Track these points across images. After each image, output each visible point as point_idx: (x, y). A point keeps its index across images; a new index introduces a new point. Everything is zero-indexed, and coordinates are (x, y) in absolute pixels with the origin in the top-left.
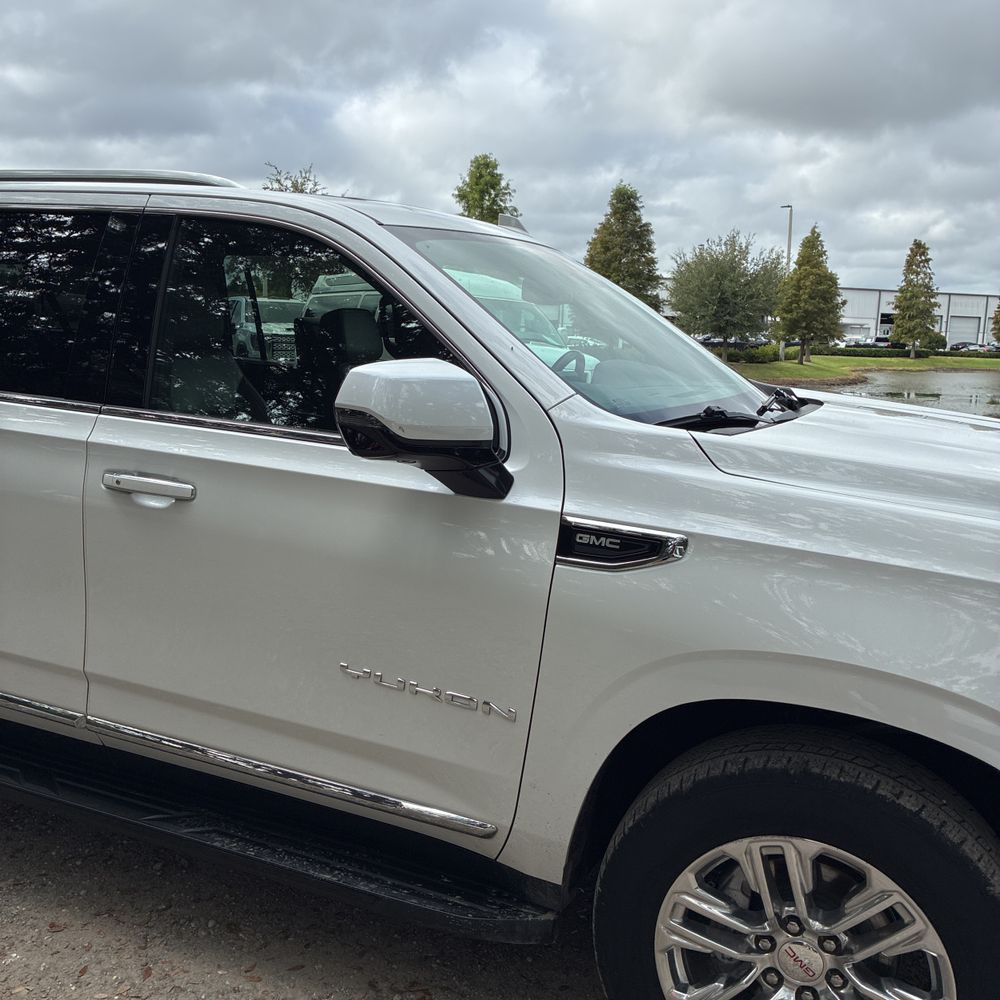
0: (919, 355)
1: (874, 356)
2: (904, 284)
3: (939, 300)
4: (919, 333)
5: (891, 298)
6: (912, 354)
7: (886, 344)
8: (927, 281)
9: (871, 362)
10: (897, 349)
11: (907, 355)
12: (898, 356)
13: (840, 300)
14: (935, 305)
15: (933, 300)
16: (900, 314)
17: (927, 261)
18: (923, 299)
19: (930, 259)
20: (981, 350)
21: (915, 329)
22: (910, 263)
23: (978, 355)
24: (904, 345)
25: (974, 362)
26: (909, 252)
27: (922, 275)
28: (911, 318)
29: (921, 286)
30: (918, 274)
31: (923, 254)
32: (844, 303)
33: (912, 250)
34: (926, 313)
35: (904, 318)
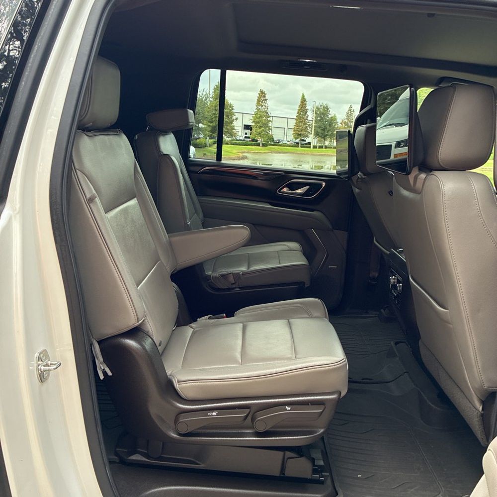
0: (264, 145)
1: (244, 145)
2: (256, 110)
3: (270, 119)
4: (264, 135)
5: (251, 117)
6: (261, 145)
7: (249, 139)
8: (266, 109)
9: (244, 148)
10: (255, 142)
11: (258, 145)
12: (254, 145)
13: (234, 117)
14: (270, 121)
15: (269, 119)
16: (255, 125)
17: (266, 100)
18: (265, 118)
19: (267, 99)
20: (289, 143)
21: (262, 132)
22: (258, 101)
23: (288, 146)
24: (257, 141)
25: (286, 149)
26: (258, 95)
27: (264, 107)
28: (260, 127)
29: (263, 112)
30: (262, 106)
31: (264, 96)
32: (237, 119)
33: (259, 94)
34: (266, 125)
35: (257, 127)
